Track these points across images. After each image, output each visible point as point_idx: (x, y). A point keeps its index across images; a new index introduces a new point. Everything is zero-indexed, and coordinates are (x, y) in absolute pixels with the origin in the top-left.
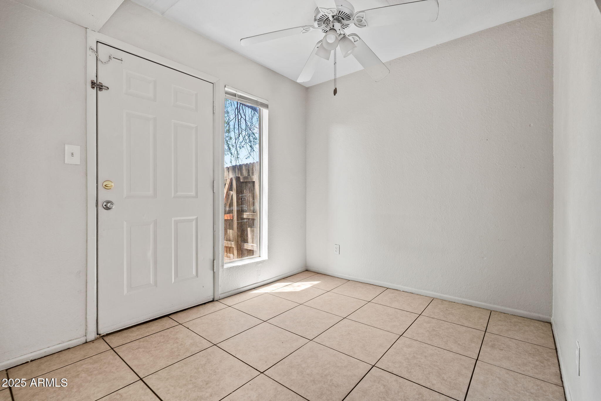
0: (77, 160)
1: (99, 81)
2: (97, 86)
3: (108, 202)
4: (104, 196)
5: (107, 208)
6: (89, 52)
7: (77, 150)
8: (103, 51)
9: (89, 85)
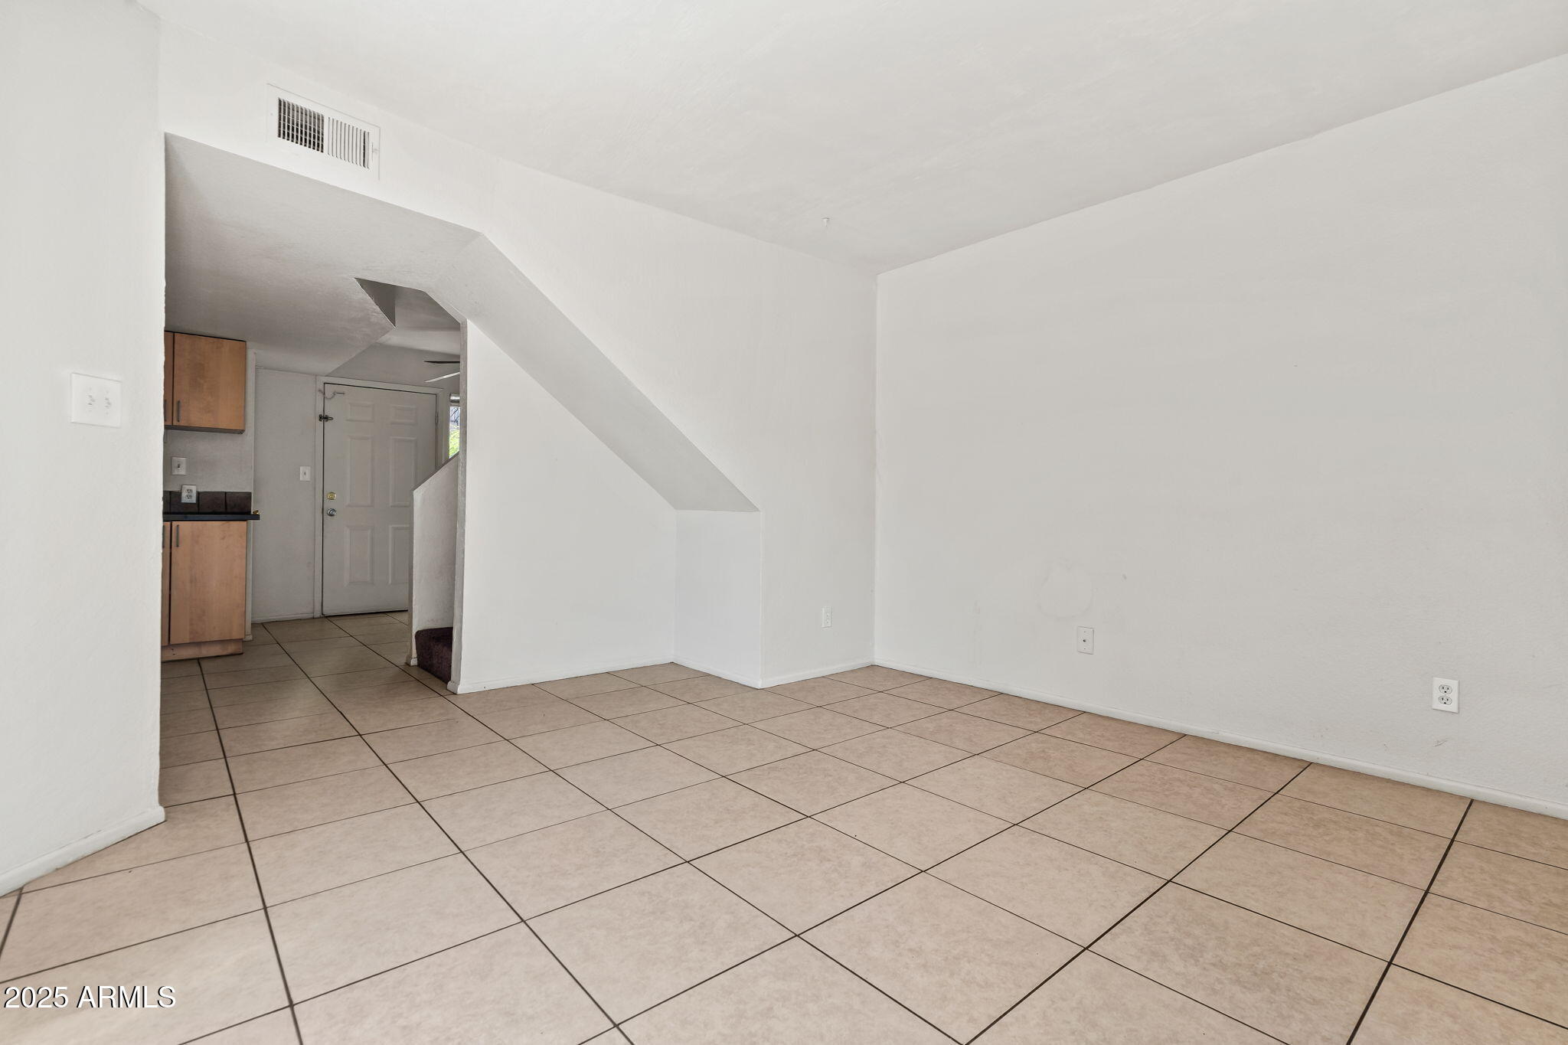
0: (307, 478)
1: (326, 414)
2: (324, 418)
3: (334, 510)
4: (329, 505)
5: (331, 515)
6: (318, 393)
7: (308, 470)
8: (329, 389)
9: (318, 418)
